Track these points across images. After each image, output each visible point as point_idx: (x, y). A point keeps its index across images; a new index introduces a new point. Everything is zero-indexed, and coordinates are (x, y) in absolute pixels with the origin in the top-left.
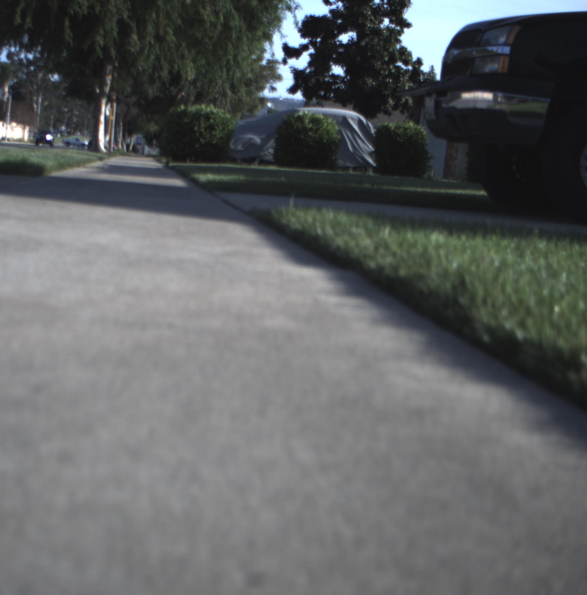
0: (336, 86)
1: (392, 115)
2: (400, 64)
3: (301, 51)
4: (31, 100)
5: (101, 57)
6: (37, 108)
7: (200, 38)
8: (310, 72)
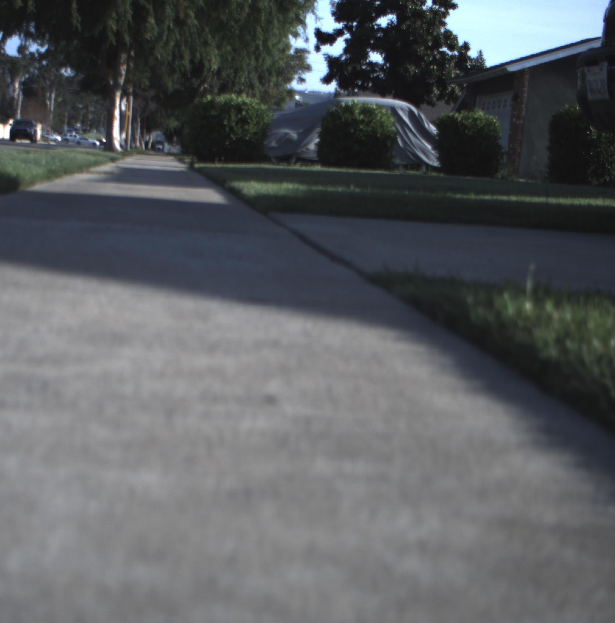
0: (375, 75)
1: (436, 106)
2: (444, 49)
3: (335, 36)
4: (44, 96)
5: (114, 43)
6: (51, 105)
7: (225, 21)
8: (346, 60)
